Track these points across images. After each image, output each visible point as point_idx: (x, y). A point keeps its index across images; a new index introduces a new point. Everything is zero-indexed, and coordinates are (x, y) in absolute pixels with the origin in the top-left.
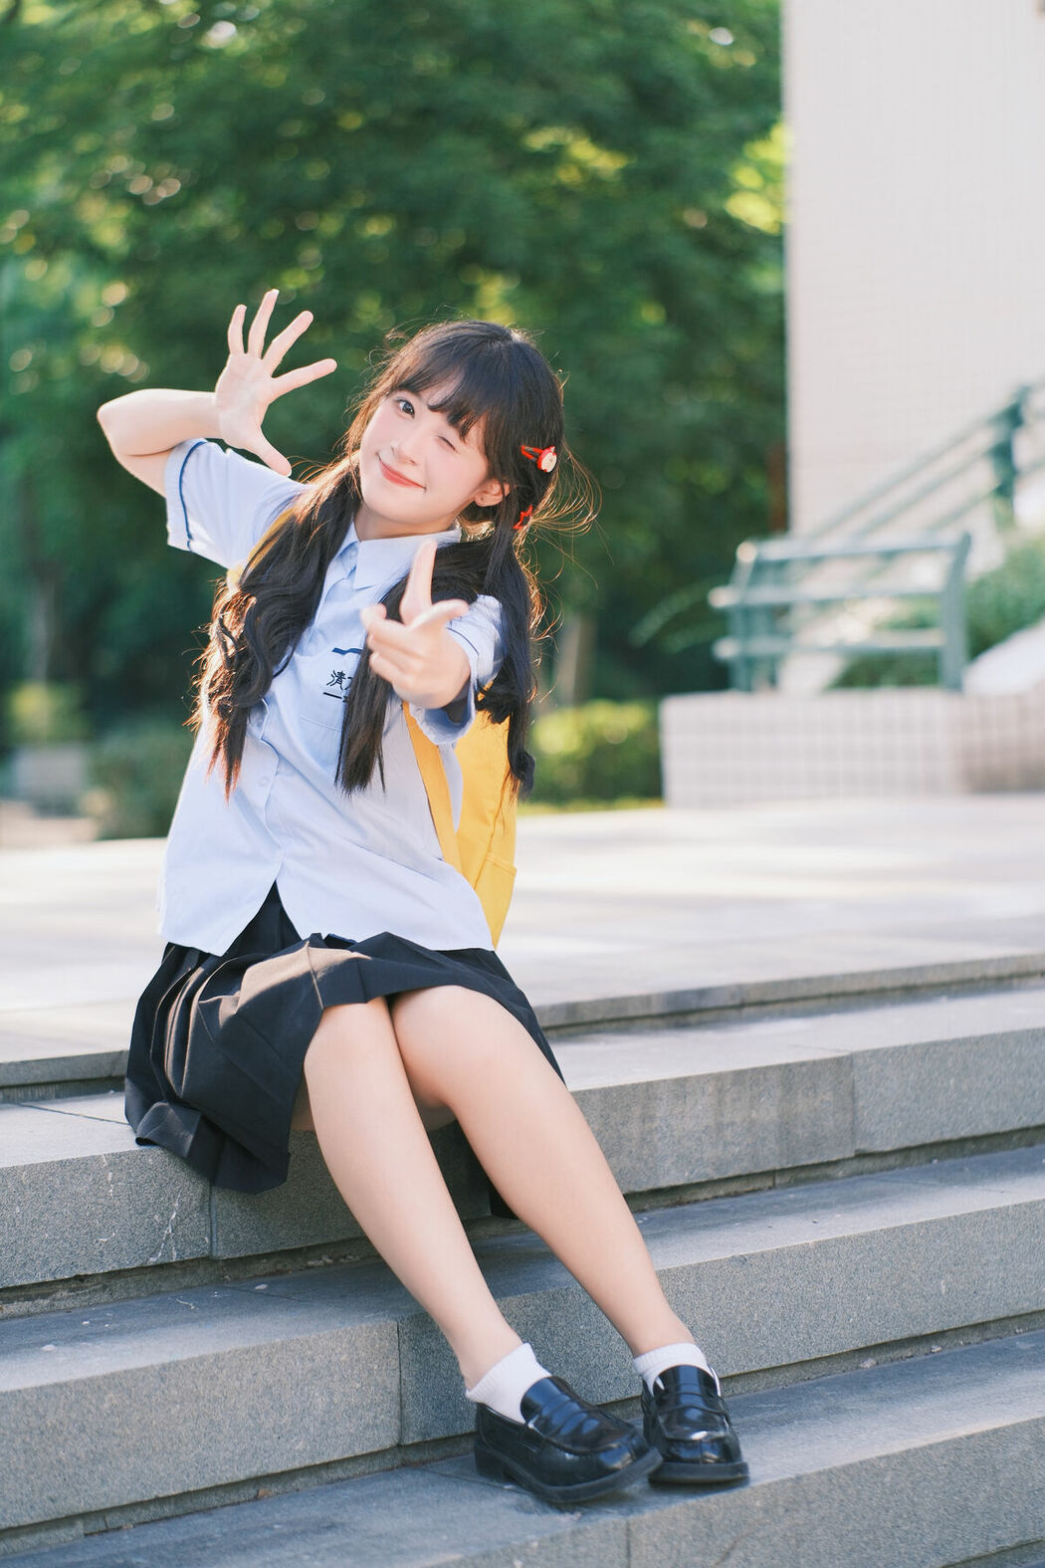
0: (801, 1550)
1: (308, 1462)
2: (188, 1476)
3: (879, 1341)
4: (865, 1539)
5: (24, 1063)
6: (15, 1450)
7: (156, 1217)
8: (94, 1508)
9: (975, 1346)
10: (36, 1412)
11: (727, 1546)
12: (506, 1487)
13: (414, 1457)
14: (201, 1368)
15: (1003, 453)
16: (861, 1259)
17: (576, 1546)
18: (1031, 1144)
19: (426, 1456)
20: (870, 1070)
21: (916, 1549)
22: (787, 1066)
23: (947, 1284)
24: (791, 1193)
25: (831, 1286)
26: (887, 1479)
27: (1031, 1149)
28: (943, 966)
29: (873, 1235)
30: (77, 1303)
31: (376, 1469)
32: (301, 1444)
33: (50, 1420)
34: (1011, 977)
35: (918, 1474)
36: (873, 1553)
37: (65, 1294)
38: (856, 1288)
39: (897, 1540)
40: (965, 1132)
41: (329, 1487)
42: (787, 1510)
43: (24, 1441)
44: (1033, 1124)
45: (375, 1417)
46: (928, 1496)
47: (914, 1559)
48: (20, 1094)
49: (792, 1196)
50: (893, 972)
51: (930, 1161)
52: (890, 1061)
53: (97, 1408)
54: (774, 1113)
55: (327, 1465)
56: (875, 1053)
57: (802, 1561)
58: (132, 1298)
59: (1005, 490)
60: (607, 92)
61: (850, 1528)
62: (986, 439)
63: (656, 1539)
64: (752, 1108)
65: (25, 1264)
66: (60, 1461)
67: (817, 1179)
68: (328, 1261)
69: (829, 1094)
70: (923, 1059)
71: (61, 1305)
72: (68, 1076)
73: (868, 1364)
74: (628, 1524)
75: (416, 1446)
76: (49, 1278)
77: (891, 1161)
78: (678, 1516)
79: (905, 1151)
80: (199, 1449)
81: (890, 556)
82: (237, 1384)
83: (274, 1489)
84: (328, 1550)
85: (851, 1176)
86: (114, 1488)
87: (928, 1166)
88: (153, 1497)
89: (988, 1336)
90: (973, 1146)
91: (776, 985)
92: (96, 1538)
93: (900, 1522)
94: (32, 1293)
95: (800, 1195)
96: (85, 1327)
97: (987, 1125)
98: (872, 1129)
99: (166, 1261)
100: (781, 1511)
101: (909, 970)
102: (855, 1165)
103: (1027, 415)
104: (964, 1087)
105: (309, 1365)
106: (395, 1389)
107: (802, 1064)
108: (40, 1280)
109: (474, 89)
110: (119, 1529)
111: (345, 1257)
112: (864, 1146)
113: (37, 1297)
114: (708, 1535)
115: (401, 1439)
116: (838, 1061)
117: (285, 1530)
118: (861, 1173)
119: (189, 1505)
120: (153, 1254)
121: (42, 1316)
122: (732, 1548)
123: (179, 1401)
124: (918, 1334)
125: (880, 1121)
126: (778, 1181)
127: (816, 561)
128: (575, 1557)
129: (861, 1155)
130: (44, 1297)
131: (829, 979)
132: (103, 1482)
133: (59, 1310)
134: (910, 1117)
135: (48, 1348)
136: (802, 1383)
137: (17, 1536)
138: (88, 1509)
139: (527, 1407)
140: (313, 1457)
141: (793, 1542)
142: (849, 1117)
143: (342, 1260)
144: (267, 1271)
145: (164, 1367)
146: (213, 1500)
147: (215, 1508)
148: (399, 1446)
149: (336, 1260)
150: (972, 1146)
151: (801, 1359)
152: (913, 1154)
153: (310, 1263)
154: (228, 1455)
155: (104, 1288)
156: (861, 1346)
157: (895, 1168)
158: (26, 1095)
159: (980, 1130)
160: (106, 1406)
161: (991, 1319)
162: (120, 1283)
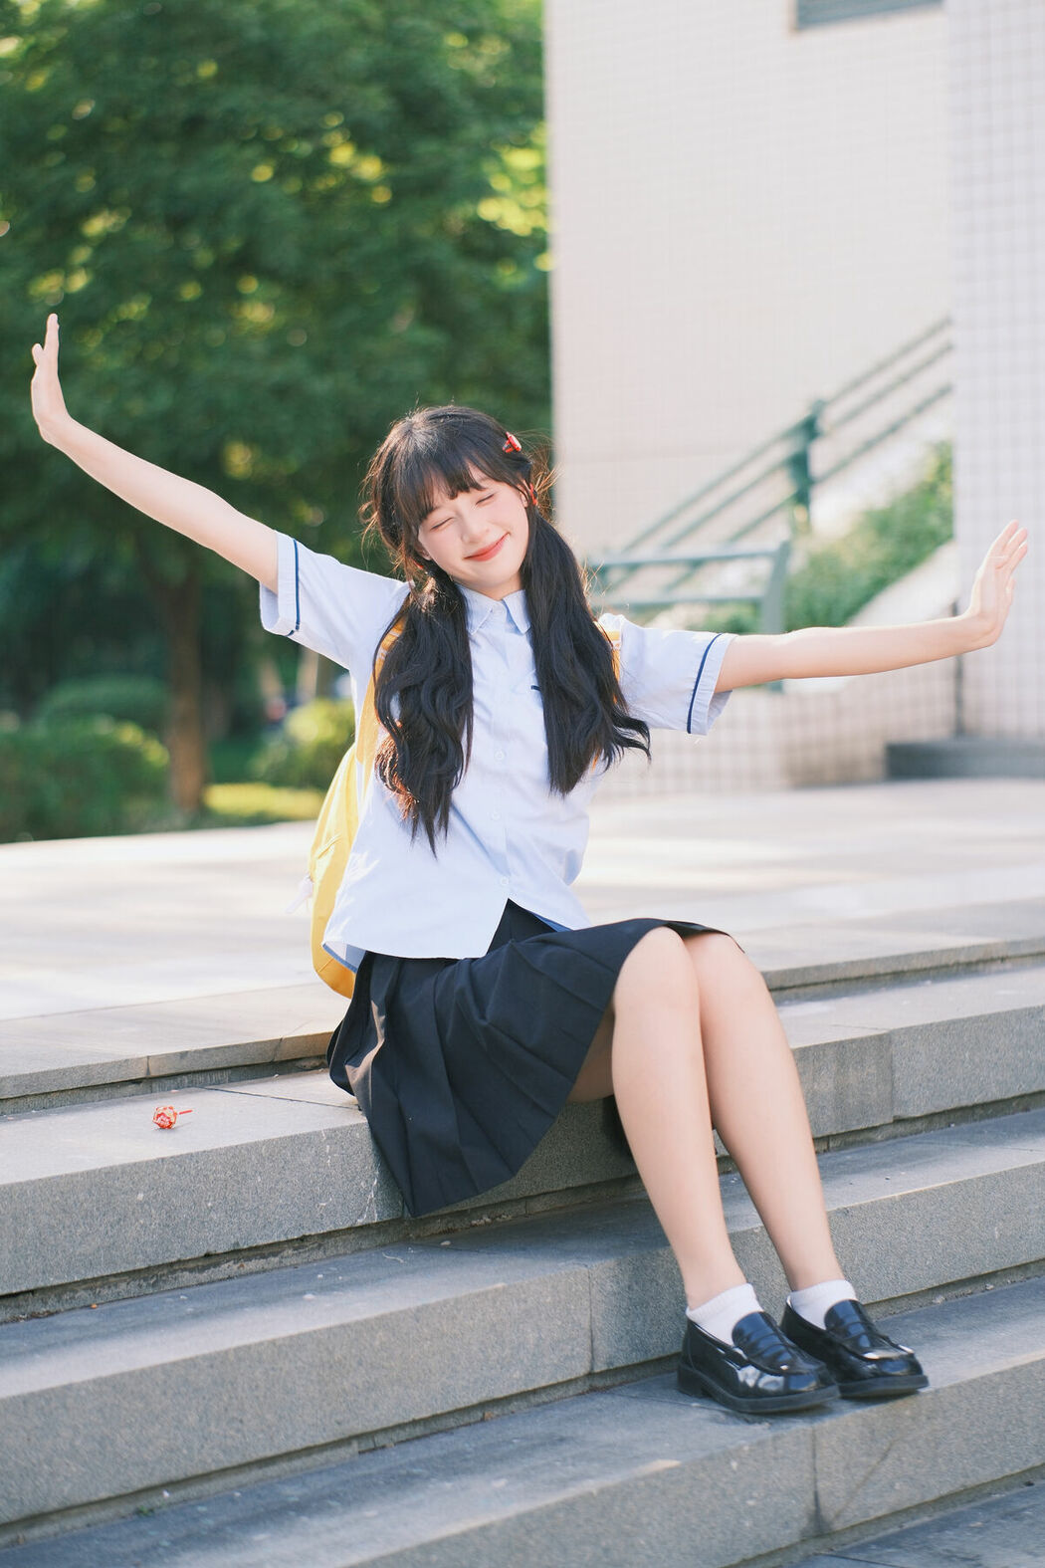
0: (938, 1451)
1: (523, 1388)
2: (436, 1400)
3: (949, 1281)
4: (985, 1442)
5: (206, 1050)
6: (312, 1381)
7: (362, 1184)
8: (369, 1429)
9: (1020, 1284)
10: (327, 1349)
11: (885, 1448)
12: (694, 1404)
13: (599, 1383)
14: (445, 1309)
15: (799, 464)
16: (935, 1210)
17: (776, 1449)
18: (1027, 1109)
19: (608, 1382)
20: (904, 1045)
21: (1022, 1449)
22: (841, 1042)
23: (999, 1230)
24: (848, 1154)
25: (912, 1233)
26: (1001, 1391)
27: (1028, 1113)
28: (924, 954)
29: (943, 1188)
30: (299, 1260)
31: (571, 1393)
32: (518, 1372)
33: (338, 1355)
34: (978, 962)
35: (1023, 1387)
36: (991, 1453)
37: (290, 1252)
38: (931, 1235)
39: (1008, 1443)
40: (979, 1099)
41: (539, 1409)
42: (929, 1418)
43: (319, 1374)
44: (1031, 1091)
45: (573, 1350)
46: (1030, 1405)
47: (1020, 1458)
48: (200, 1078)
49: (848, 1157)
50: (886, 959)
51: (949, 1126)
52: (920, 1037)
53: (371, 1345)
54: (831, 1085)
55: (534, 1392)
56: (908, 1030)
57: (940, 1460)
58: (340, 1255)
59: (802, 498)
60: (376, 102)
61: (974, 1432)
62: (782, 451)
63: (833, 1443)
64: (814, 1080)
65: (265, 1226)
66: (344, 1390)
67: (862, 1142)
68: (488, 1220)
69: (874, 1067)
70: (945, 1035)
71: (287, 1262)
72: (240, 1062)
73: (939, 1300)
74: (814, 1431)
75: (602, 1374)
76: (283, 1239)
77: (919, 1125)
78: (850, 1424)
79: (930, 1117)
80: (444, 1379)
81: (696, 564)
82: (471, 1322)
83: (496, 1411)
84: (573, 1457)
85: (887, 1139)
86: (384, 1412)
87: (948, 1129)
88: (411, 1419)
89: (1029, 1275)
90: (982, 1112)
91: (794, 972)
92: (368, 1456)
93: (1010, 1427)
94: (266, 1252)
95: (856, 1157)
96: (320, 1279)
97: (995, 1093)
98: (906, 1098)
99: (370, 1222)
100: (924, 1418)
101: (898, 958)
102: (891, 1130)
103: (824, 424)
104: (977, 1060)
105: (523, 1306)
106: (586, 1325)
107: (853, 1041)
108: (276, 1240)
109: (244, 97)
110: (383, 1447)
111: (500, 1217)
112: (900, 1113)
113: (269, 1256)
114: (872, 1440)
115: (592, 1369)
116: (880, 1038)
117: (524, 1444)
118: (895, 1137)
119: (434, 1426)
120: (361, 1216)
121: (275, 1272)
122: (889, 1450)
123: (429, 1337)
124: (978, 1274)
125: (912, 1090)
126: (831, 1145)
127: (633, 568)
128: (775, 1459)
129: (898, 1121)
130: (275, 1255)
131: (833, 967)
132: (375, 1406)
133: (286, 1267)
134: (935, 1087)
135: (309, 1296)
136: (890, 1317)
137: (309, 1455)
138: (365, 1430)
139: (737, 1333)
140: (526, 1385)
141: (933, 1444)
142: (889, 1088)
143: (498, 1219)
144: (441, 1229)
145: (418, 1310)
146: (451, 1422)
147: (452, 1428)
148: (590, 1375)
149: (493, 1219)
150: (979, 1111)
151: (891, 1296)
152: (936, 1119)
153: (474, 1222)
154: (465, 1383)
155: (320, 1246)
156: (935, 1285)
157: (921, 1132)
158: (205, 1079)
159: (990, 1098)
160: (377, 1343)
161: (1033, 1260)
162: (331, 1241)
